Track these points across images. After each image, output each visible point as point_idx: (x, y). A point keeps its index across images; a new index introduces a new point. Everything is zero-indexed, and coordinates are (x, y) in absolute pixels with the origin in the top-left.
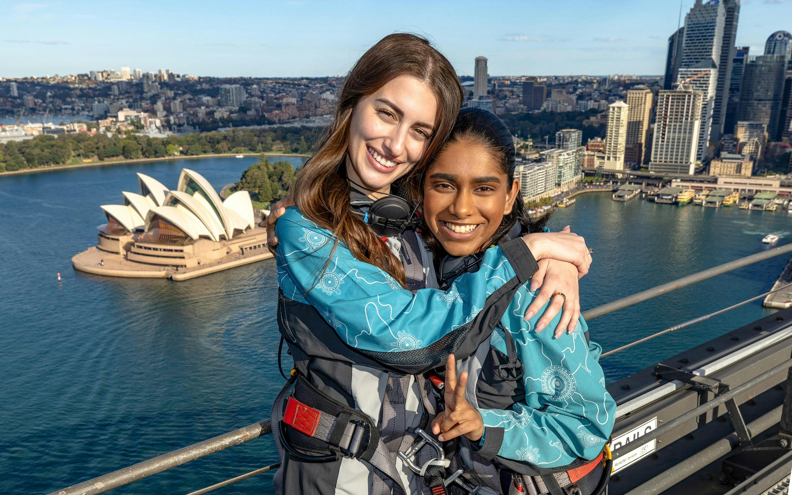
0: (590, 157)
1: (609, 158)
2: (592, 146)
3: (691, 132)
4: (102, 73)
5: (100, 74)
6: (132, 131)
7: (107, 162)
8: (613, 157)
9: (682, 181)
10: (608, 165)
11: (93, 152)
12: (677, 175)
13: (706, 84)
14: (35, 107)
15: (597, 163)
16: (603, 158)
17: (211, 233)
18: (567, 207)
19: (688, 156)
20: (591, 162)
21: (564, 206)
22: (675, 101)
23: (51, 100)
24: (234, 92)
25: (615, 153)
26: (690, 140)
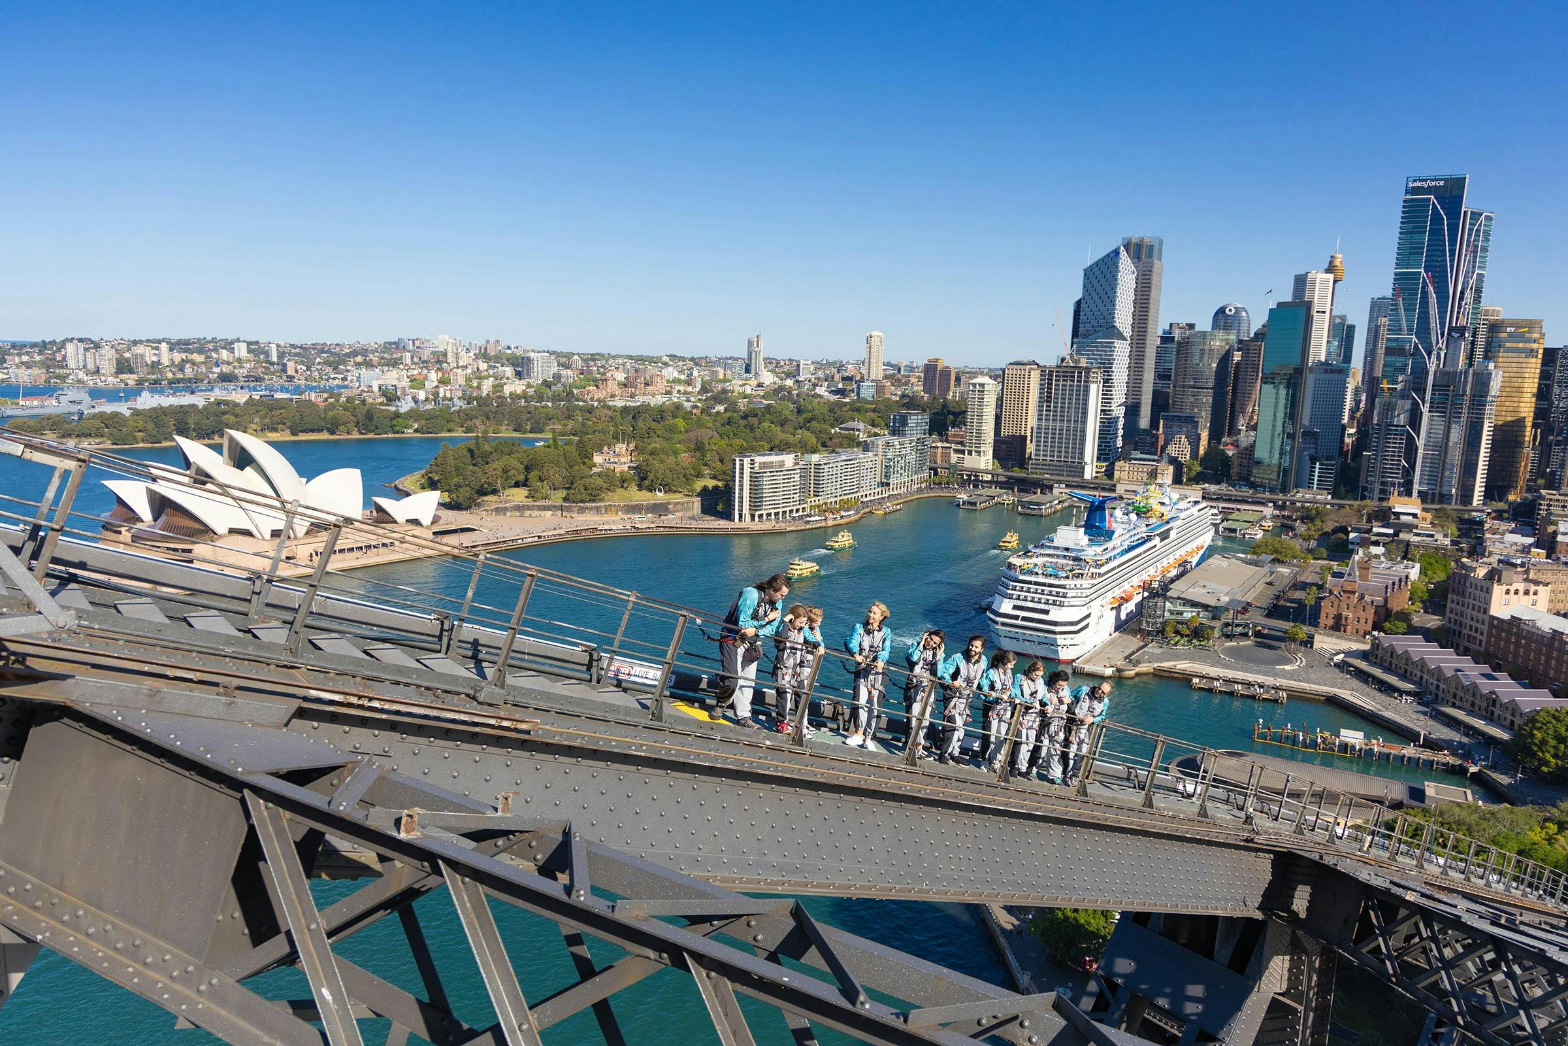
0: (944, 450)
1: (970, 453)
2: (954, 436)
3: (1084, 422)
4: (413, 341)
5: (411, 342)
6: (382, 404)
7: (302, 437)
8: (976, 452)
9: (1067, 486)
10: (970, 462)
11: (284, 424)
12: (1062, 478)
13: (1109, 360)
14: (294, 374)
15: (954, 457)
16: (963, 452)
17: (256, 527)
18: (885, 514)
19: (1082, 453)
20: (946, 457)
21: (881, 512)
22: (1061, 379)
23: (319, 367)
24: (540, 363)
25: (978, 445)
26: (1084, 431)
